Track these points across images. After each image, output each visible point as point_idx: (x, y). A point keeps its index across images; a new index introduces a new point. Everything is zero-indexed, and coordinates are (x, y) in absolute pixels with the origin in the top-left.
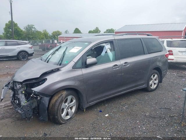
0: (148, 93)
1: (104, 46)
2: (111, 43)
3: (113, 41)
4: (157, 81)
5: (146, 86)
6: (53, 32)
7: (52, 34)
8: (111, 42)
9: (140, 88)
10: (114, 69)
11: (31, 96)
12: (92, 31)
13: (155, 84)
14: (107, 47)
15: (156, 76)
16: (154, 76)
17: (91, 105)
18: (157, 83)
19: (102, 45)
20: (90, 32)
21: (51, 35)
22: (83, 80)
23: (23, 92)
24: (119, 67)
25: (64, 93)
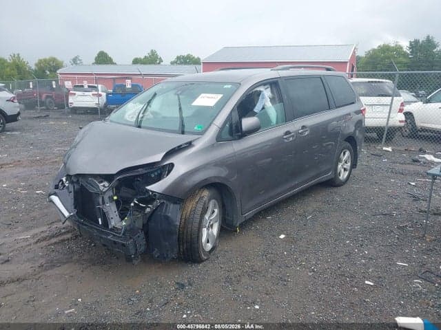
0: (335, 189)
1: (260, 91)
2: (273, 86)
3: (277, 81)
4: (349, 164)
5: (333, 176)
6: (40, 61)
7: (36, 65)
8: (273, 84)
9: (324, 180)
10: (286, 141)
11: (132, 204)
12: (140, 58)
13: (345, 170)
14: (267, 93)
15: (348, 153)
16: (344, 154)
17: (247, 218)
18: (349, 168)
19: (258, 89)
20: (136, 61)
21: (33, 67)
22: (237, 165)
23: (115, 198)
24: (293, 136)
25: (206, 194)
